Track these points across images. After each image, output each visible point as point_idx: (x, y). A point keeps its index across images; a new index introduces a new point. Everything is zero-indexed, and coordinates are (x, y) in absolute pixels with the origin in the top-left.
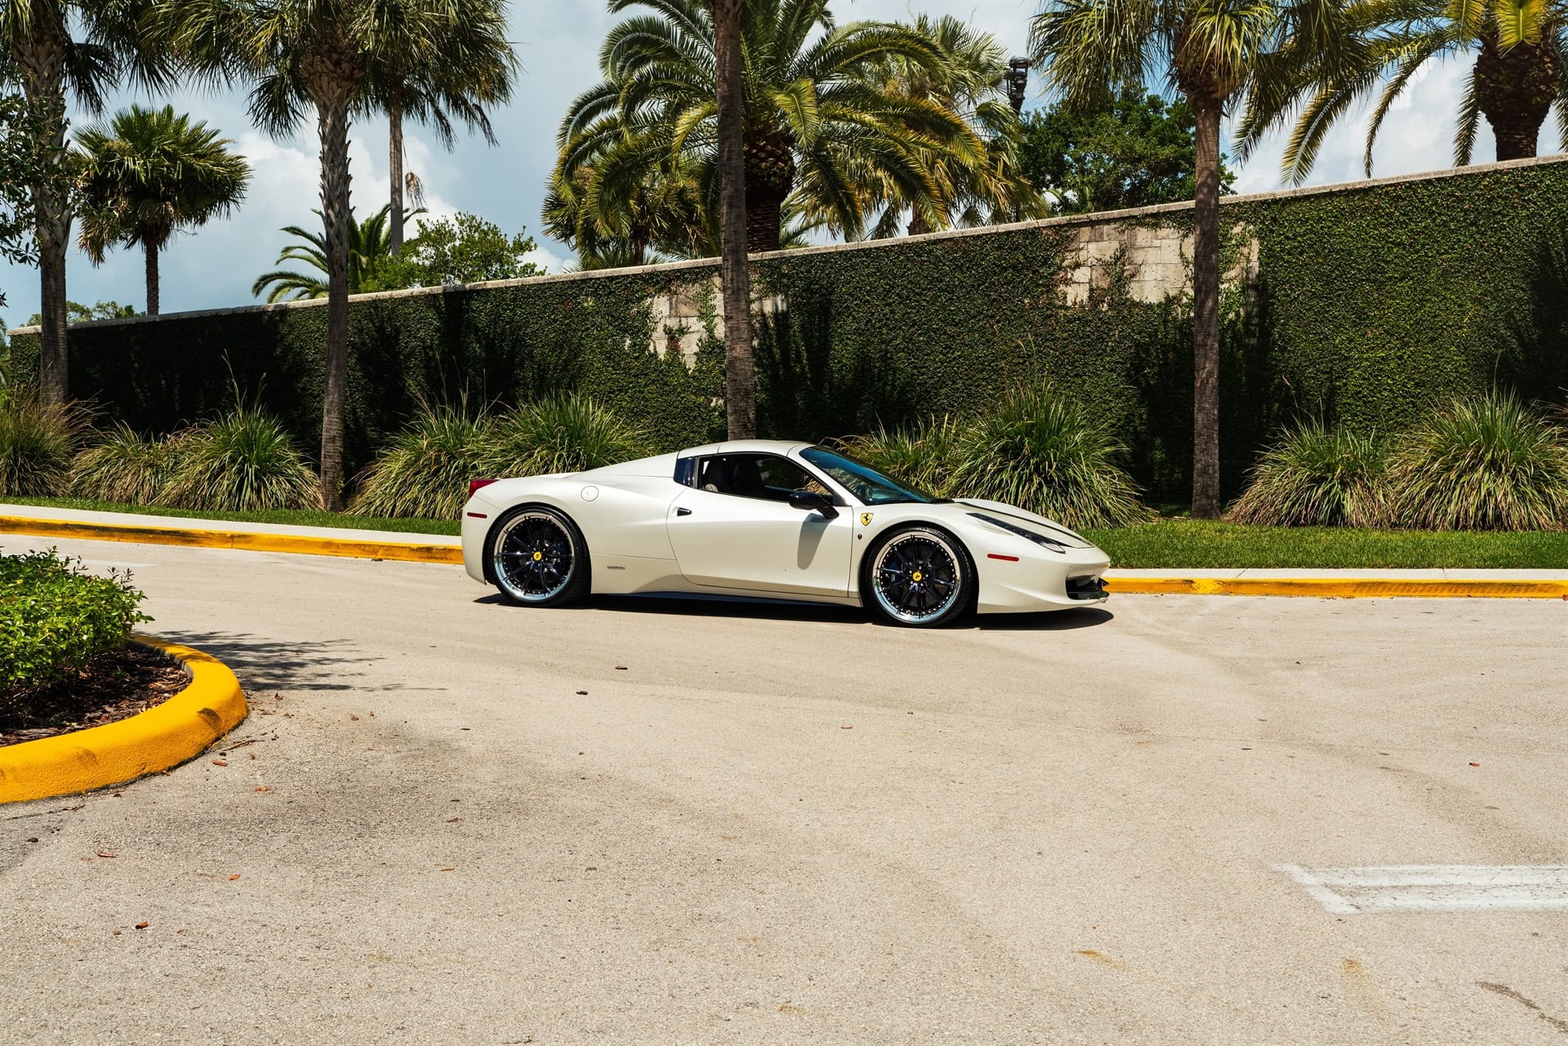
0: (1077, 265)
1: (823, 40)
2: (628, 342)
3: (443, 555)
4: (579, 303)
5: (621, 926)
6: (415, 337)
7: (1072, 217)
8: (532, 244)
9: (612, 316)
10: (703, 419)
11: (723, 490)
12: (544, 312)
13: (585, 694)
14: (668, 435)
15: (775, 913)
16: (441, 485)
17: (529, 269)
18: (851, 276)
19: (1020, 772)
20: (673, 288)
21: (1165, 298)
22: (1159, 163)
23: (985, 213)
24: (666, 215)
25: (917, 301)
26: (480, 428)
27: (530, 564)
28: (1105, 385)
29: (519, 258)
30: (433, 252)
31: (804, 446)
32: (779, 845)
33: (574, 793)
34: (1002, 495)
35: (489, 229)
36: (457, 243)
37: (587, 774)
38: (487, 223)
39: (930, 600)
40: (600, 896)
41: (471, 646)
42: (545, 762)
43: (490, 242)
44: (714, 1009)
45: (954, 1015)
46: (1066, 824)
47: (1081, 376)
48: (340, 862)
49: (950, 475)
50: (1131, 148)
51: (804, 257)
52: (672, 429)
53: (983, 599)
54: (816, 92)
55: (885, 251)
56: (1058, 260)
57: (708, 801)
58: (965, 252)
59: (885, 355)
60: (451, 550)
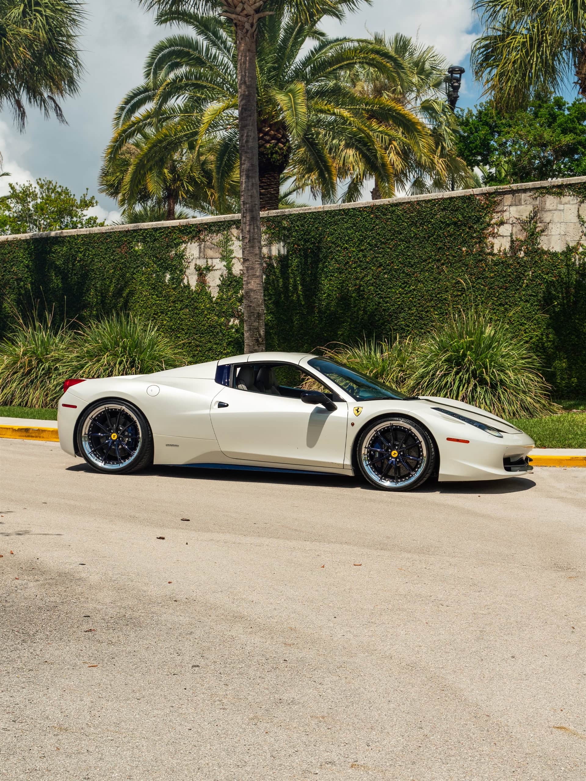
0: (502, 223)
1: (312, 52)
2: (168, 277)
3: (37, 435)
4: (132, 247)
5: (226, 707)
6: (9, 272)
7: (499, 187)
8: (94, 201)
9: (157, 258)
10: (224, 335)
11: (251, 388)
12: (106, 254)
13: (163, 538)
14: (197, 346)
15: (333, 698)
16: (32, 382)
17: (92, 222)
18: (334, 229)
19: (488, 598)
20: (202, 237)
21: (567, 248)
22: (561, 147)
23: (428, 181)
24: (192, 180)
25: (383, 248)
26: (62, 340)
27: (108, 443)
28: (521, 312)
29: (85, 212)
30: (20, 207)
31: (311, 357)
32: (326, 650)
33: (171, 611)
34: (446, 394)
35: (62, 191)
36: (39, 201)
37: (178, 598)
38: (60, 186)
39: (403, 472)
40: (206, 686)
41: (73, 503)
42: (145, 588)
43: (64, 201)
44: (305, 766)
45: (474, 771)
46: (528, 636)
47: (504, 305)
48: (14, 661)
49: (409, 378)
50: (541, 137)
51: (299, 215)
52: (200, 342)
53: (443, 471)
54: (308, 92)
55: (360, 211)
56: (487, 219)
57: (269, 618)
58: (419, 212)
59: (359, 288)
60: (43, 431)
